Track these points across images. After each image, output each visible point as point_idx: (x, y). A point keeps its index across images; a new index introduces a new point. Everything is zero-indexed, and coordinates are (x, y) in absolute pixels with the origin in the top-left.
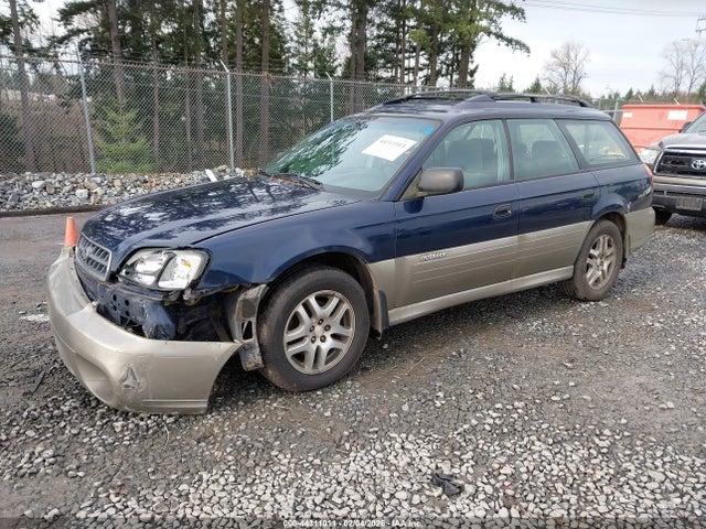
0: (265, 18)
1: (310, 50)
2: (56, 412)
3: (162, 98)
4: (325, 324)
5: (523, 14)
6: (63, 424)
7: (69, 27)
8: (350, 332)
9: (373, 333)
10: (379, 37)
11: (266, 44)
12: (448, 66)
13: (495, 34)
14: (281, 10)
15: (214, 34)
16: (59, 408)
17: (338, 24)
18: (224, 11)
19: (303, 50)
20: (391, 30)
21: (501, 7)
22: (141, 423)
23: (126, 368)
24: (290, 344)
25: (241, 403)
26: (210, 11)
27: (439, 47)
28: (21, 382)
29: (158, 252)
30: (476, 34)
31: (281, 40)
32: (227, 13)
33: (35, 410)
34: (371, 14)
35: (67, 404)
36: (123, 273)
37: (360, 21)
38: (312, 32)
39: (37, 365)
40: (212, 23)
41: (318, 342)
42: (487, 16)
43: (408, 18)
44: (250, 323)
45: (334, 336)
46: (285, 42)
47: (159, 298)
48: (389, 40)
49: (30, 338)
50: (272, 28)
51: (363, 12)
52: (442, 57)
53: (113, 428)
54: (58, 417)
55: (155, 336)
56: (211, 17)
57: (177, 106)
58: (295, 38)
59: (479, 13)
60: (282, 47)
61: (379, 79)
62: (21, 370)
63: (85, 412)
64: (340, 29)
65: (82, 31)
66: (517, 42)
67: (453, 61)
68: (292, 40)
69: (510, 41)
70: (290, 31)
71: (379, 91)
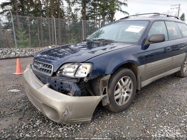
0: (58, 6)
1: (71, 15)
2: (34, 126)
3: (31, 29)
4: (124, 88)
5: (127, 5)
6: (39, 130)
7: (4, 9)
8: (131, 90)
9: (137, 91)
10: (89, 11)
11: (59, 13)
12: (108, 19)
13: (120, 10)
14: (63, 4)
15: (45, 11)
16: (35, 124)
17: (79, 8)
18: (47, 4)
19: (69, 15)
20: (93, 9)
21: (121, 3)
22: (69, 128)
23: (65, 108)
24: (115, 95)
25: (100, 118)
26: (43, 4)
27: (105, 14)
28: (16, 114)
29: (74, 64)
30: (115, 10)
31: (63, 12)
32: (48, 5)
33: (26, 125)
34: (87, 5)
35: (37, 122)
36: (59, 72)
37: (84, 7)
38: (71, 10)
39: (20, 107)
40: (44, 8)
41: (123, 95)
42: (117, 5)
43: (97, 6)
44: (105, 89)
45: (127, 92)
46: (64, 13)
47: (76, 81)
48: (92, 12)
49: (14, 98)
50: (60, 9)
51: (85, 5)
52: (106, 16)
53: (58, 131)
54: (36, 127)
55: (74, 95)
56: (44, 6)
57: (35, 31)
58: (67, 12)
59: (116, 5)
60: (63, 14)
61: (89, 22)
62: (15, 109)
63: (45, 125)
64: (79, 9)
65: (7, 11)
66: (126, 12)
67: (109, 17)
68: (66, 12)
69: (124, 12)
70: (65, 10)
71: (90, 25)
